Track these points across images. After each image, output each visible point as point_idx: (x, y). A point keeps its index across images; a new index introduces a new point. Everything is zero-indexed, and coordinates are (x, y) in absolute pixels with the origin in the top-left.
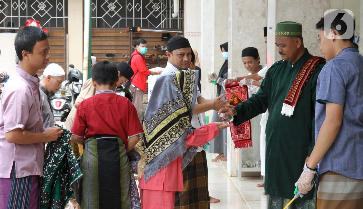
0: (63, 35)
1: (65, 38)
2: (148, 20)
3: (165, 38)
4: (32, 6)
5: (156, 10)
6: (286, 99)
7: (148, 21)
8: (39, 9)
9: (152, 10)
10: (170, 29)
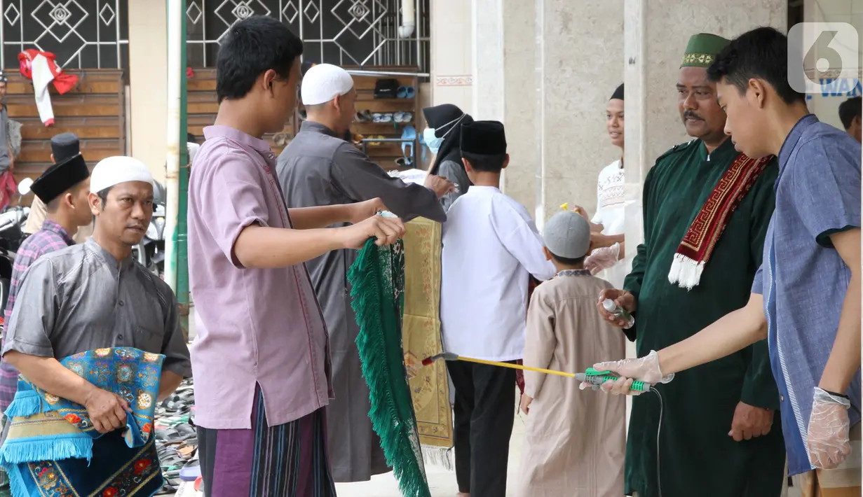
0: (115, 87)
1: (120, 96)
2: (338, 45)
3: (385, 90)
4: (36, 14)
5: (359, 18)
6: (683, 243)
7: (339, 48)
8: (53, 21)
9: (347, 19)
10: (397, 66)
